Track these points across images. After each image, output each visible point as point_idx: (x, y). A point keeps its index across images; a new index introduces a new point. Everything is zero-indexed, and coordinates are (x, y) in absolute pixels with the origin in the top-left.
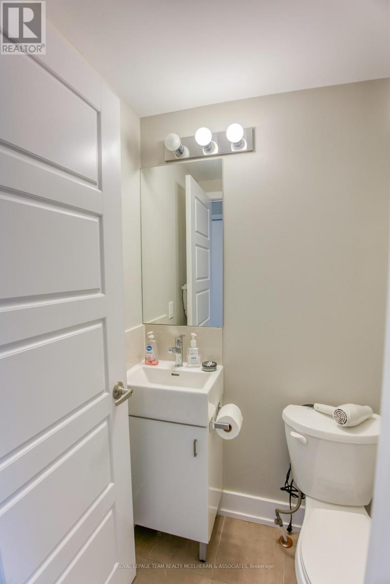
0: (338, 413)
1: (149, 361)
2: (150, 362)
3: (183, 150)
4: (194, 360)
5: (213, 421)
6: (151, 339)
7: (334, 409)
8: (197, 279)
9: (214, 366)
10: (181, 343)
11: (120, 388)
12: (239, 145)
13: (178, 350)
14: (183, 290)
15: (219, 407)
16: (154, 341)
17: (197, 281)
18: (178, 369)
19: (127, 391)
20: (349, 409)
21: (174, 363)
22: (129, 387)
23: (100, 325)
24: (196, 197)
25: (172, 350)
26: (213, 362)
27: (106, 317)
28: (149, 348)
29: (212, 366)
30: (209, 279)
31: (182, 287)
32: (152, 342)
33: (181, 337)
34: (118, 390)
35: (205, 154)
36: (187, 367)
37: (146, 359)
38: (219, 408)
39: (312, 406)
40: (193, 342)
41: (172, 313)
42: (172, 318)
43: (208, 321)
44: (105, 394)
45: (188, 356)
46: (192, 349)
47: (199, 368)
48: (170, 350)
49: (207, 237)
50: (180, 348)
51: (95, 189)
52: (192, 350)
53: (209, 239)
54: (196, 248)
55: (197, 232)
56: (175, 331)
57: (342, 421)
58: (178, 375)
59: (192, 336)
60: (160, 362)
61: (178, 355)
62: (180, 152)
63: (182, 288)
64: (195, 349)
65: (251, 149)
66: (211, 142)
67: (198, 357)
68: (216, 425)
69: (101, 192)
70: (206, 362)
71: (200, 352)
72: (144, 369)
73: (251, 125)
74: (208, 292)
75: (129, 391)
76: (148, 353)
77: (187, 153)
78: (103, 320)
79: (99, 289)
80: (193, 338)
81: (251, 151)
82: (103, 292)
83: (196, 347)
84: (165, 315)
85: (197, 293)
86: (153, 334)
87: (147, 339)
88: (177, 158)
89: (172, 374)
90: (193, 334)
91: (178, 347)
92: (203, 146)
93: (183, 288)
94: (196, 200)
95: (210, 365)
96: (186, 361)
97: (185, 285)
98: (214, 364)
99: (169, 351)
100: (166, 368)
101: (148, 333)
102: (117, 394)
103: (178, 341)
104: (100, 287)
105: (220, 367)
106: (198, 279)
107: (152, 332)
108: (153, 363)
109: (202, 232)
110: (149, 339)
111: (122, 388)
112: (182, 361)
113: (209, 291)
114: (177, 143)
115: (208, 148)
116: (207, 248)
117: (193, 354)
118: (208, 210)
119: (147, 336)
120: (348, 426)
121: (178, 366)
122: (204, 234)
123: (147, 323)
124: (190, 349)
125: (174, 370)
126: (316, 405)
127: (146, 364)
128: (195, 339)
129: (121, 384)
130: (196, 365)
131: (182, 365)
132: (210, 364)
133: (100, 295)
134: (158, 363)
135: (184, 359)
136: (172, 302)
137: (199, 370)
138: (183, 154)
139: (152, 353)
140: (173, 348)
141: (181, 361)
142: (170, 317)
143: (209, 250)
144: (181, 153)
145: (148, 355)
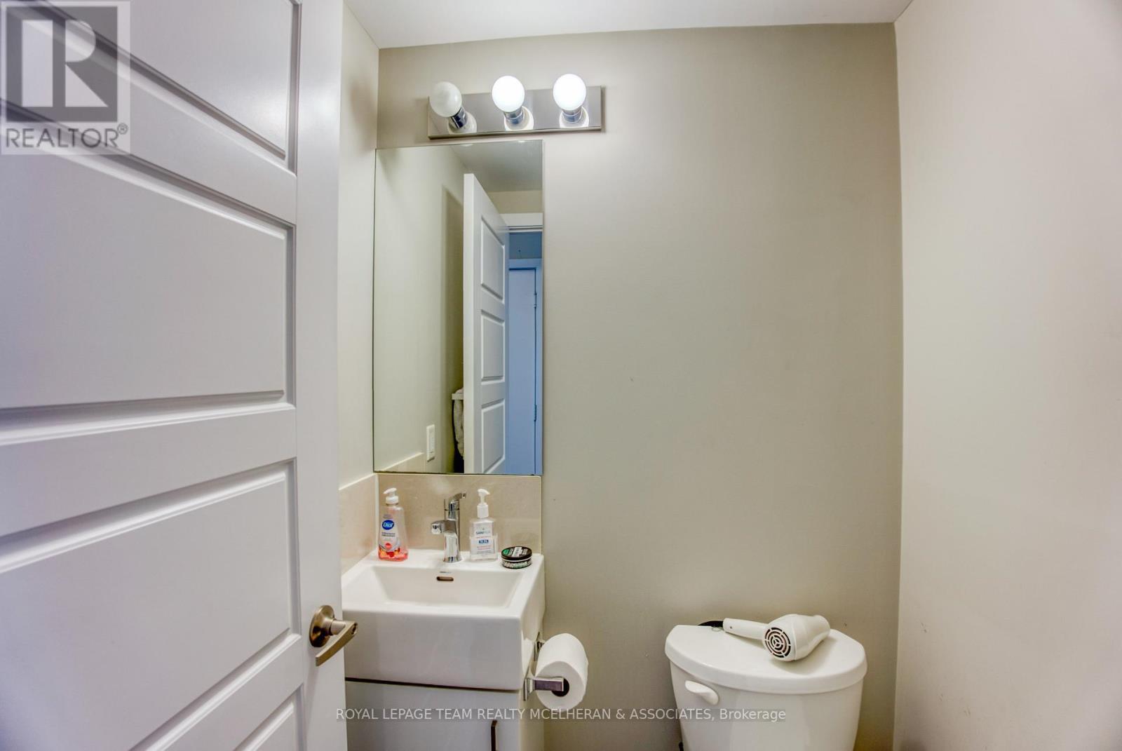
0: (773, 635)
1: (388, 553)
2: (390, 554)
3: (466, 118)
4: (485, 544)
5: (530, 676)
6: (392, 505)
7: (764, 627)
8: (483, 380)
9: (526, 557)
10: (457, 512)
11: (326, 620)
12: (573, 116)
13: (449, 527)
14: (453, 401)
15: (538, 643)
16: (399, 509)
17: (484, 383)
18: (451, 567)
19: (344, 627)
20: (792, 625)
21: (441, 554)
22: (347, 616)
23: (282, 476)
24: (483, 219)
25: (440, 527)
26: (523, 548)
27: (296, 458)
28: (388, 524)
29: (523, 558)
30: (503, 380)
31: (453, 395)
32: (394, 512)
33: (458, 497)
34: (322, 626)
35: (508, 129)
36: (470, 560)
37: (380, 548)
38: (539, 646)
39: (718, 624)
40: (483, 508)
41: (433, 448)
42: (432, 459)
43: (502, 463)
44: (291, 639)
45: (470, 538)
46: (481, 522)
47: (497, 561)
48: (436, 528)
49: (500, 297)
50: (455, 522)
51: (282, 166)
52: (479, 525)
53: (503, 302)
54: (483, 317)
55: (483, 286)
56: (444, 486)
57: (781, 651)
58: (452, 580)
59: (480, 495)
60: (412, 553)
61: (451, 537)
62: (458, 120)
63: (453, 399)
64: (487, 521)
65: (598, 125)
66: (521, 108)
67: (492, 539)
68: (536, 682)
69: (294, 175)
70: (509, 549)
71: (496, 528)
72: (376, 569)
73: (599, 82)
74: (502, 407)
75: (349, 625)
76: (384, 535)
77: (471, 126)
78: (290, 465)
79: (281, 392)
80: (482, 499)
81: (599, 130)
82: (291, 398)
83: (487, 518)
84: (420, 454)
85: (484, 406)
86: (396, 493)
87: (383, 503)
88: (451, 133)
89: (439, 579)
90: (483, 492)
91: (450, 520)
92: (505, 113)
93: (455, 397)
94: (482, 224)
95: (518, 556)
96: (468, 548)
97: (459, 391)
98: (525, 553)
99: (433, 529)
100: (425, 566)
101: (385, 493)
102: (319, 635)
103: (451, 506)
104: (284, 387)
105: (537, 558)
106: (485, 379)
107: (394, 490)
108: (397, 555)
109: (492, 288)
110: (388, 505)
111: (331, 621)
112: (459, 549)
113: (503, 403)
114: (455, 103)
115: (515, 118)
116: (499, 320)
117: (482, 533)
118: (504, 247)
119: (382, 497)
120: (792, 659)
121: (451, 559)
122: (496, 291)
123: (383, 470)
124: (476, 523)
125: (443, 569)
126: (727, 622)
127: (381, 558)
128: (485, 501)
129: (327, 611)
130: (490, 556)
131: (458, 558)
132: (517, 552)
133: (282, 405)
134: (406, 555)
135: (463, 544)
136: (433, 426)
137: (495, 565)
138: (465, 126)
139: (393, 535)
140: (442, 522)
141: (456, 547)
142: (428, 459)
143: (504, 325)
144: (461, 125)
145: (385, 540)
